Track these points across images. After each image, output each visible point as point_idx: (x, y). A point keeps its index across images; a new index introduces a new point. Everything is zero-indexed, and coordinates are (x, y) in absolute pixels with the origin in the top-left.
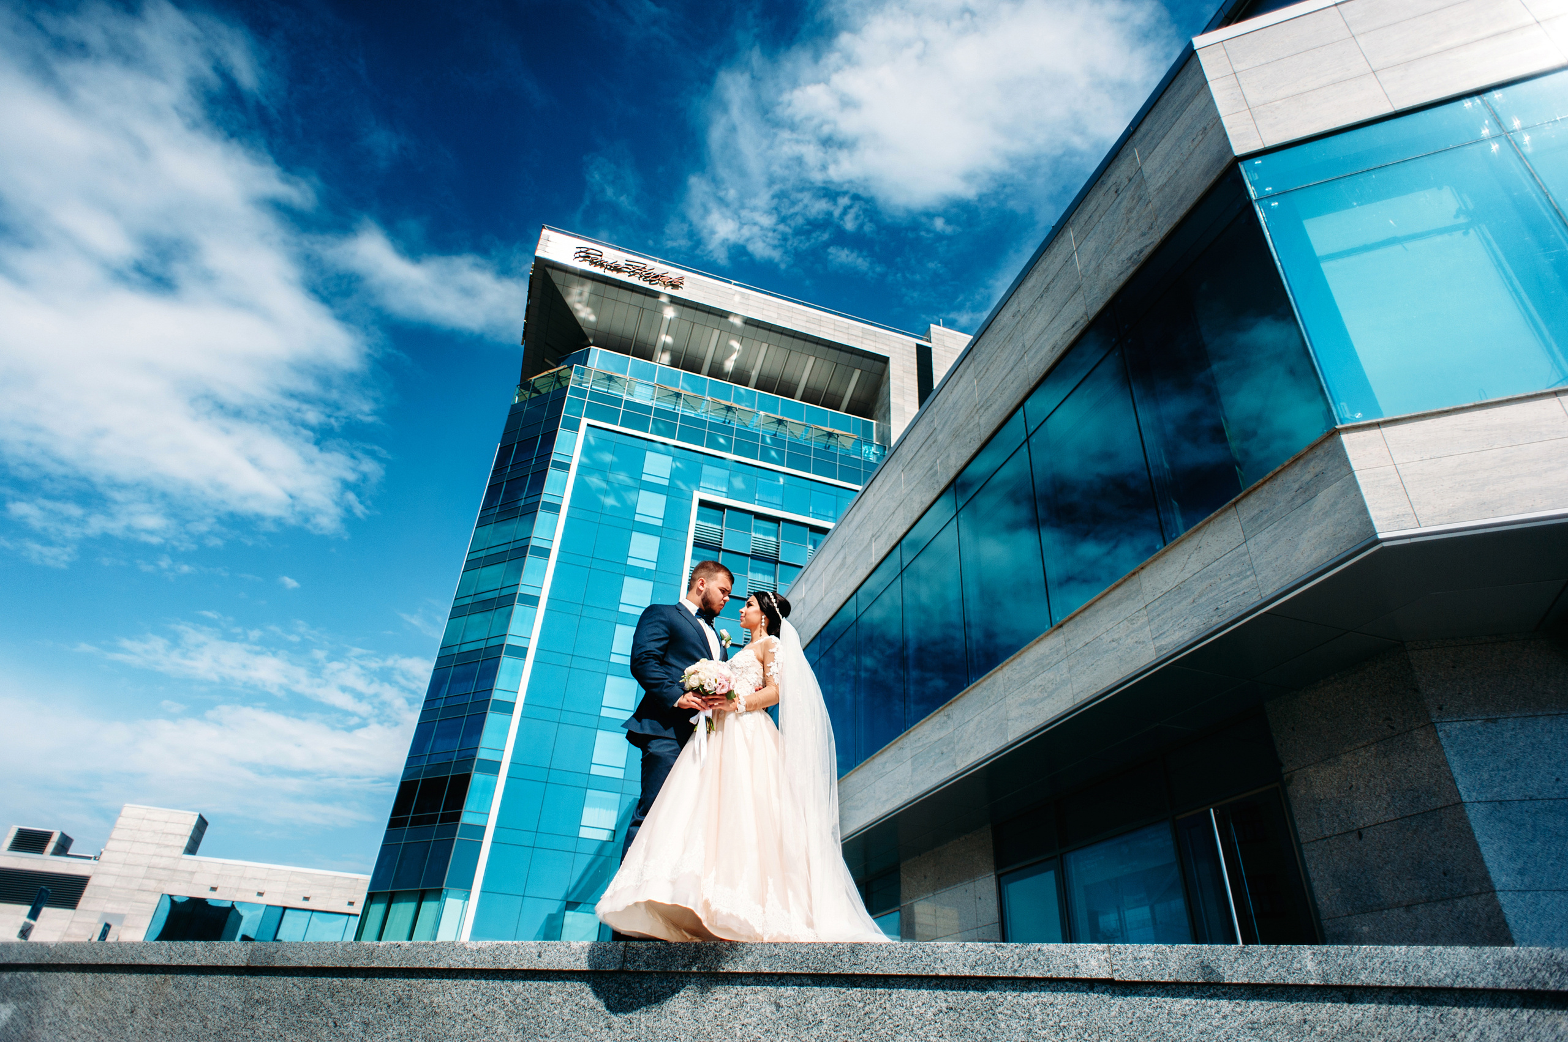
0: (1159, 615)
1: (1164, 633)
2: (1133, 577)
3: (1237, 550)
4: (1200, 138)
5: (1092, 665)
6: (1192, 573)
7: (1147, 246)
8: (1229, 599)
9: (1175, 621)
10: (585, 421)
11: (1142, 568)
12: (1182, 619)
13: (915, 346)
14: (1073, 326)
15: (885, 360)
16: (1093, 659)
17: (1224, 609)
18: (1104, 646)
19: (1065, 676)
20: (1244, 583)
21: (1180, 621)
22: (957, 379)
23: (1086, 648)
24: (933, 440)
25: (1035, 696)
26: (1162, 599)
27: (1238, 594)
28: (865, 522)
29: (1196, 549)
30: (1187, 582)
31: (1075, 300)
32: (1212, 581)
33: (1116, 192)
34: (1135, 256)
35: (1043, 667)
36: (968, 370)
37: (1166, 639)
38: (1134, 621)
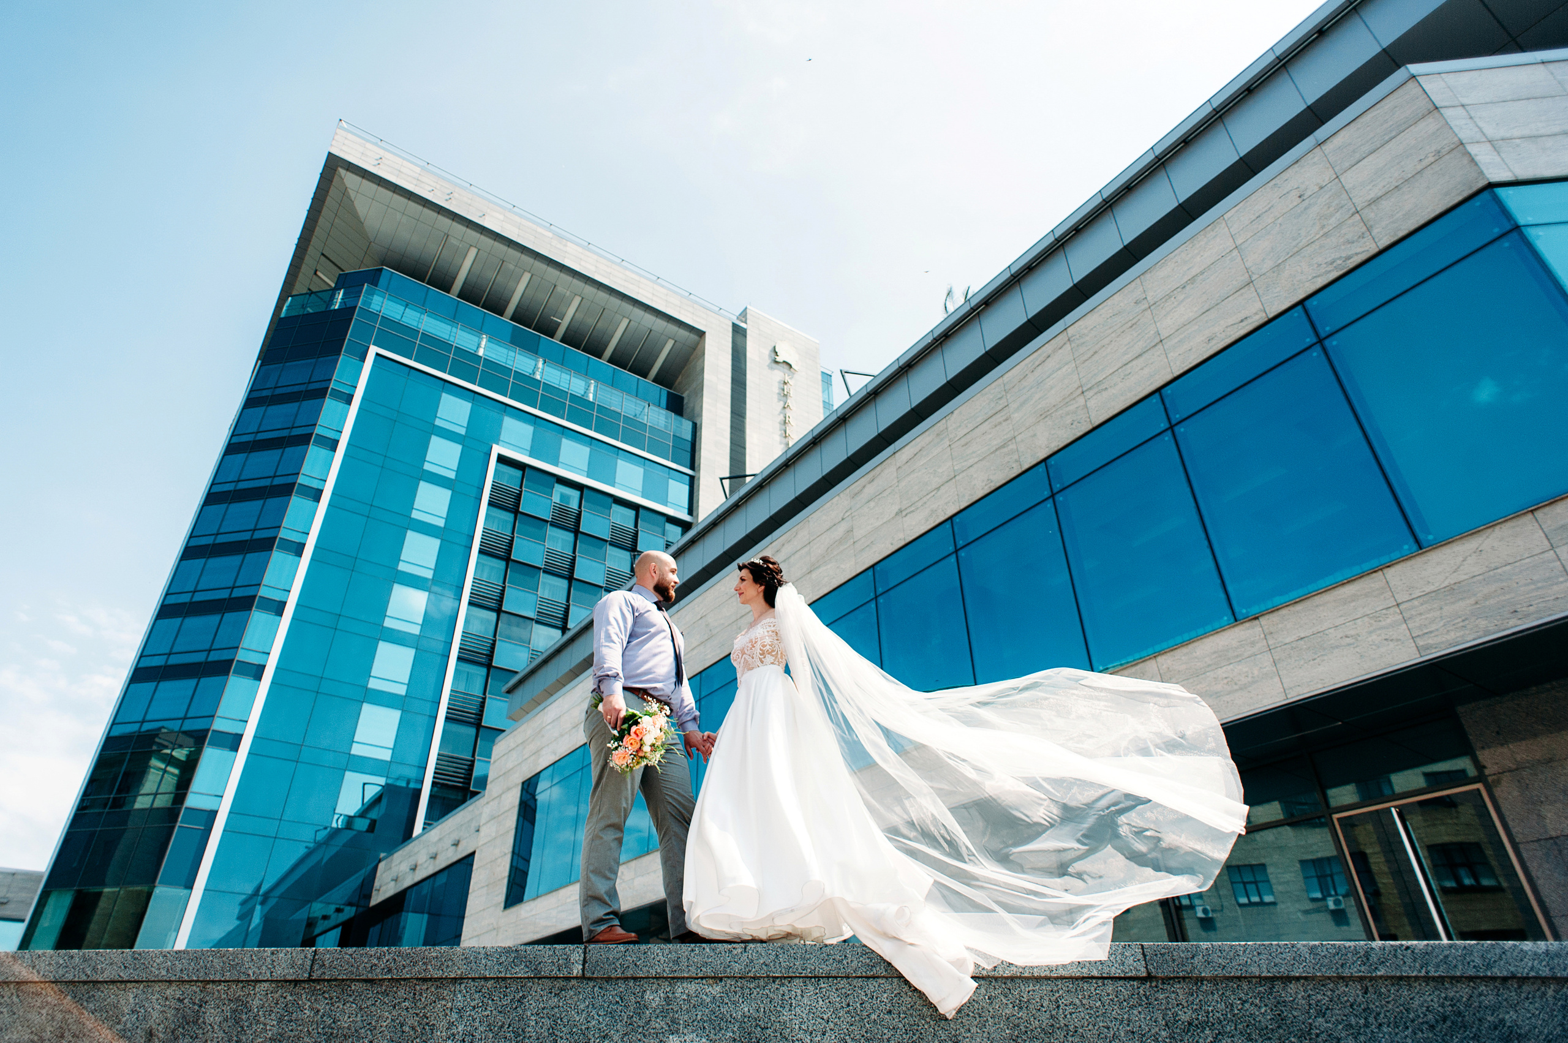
0: (1421, 614)
1: (1431, 632)
2: (1374, 575)
3: (1541, 556)
4: (1432, 159)
5: (1314, 660)
6: (1471, 575)
7: (1357, 254)
8: (1533, 603)
9: (1448, 622)
10: (373, 350)
11: (1389, 567)
12: (1460, 620)
13: (731, 324)
14: (1242, 321)
15: (701, 334)
16: (1315, 653)
17: (1525, 613)
18: (1332, 642)
19: (1267, 668)
20: (1555, 588)
21: (1457, 621)
22: (1042, 359)
23: (1302, 642)
24: (1004, 418)
25: (1218, 687)
26: (1425, 598)
27: (1547, 599)
28: (884, 494)
29: (1475, 552)
30: (1463, 583)
31: (1242, 295)
32: (1505, 584)
33: (1300, 197)
34: (1339, 262)
35: (1229, 659)
36: (1060, 351)
37: (1435, 639)
38: (1381, 619)
